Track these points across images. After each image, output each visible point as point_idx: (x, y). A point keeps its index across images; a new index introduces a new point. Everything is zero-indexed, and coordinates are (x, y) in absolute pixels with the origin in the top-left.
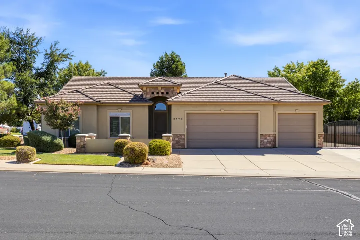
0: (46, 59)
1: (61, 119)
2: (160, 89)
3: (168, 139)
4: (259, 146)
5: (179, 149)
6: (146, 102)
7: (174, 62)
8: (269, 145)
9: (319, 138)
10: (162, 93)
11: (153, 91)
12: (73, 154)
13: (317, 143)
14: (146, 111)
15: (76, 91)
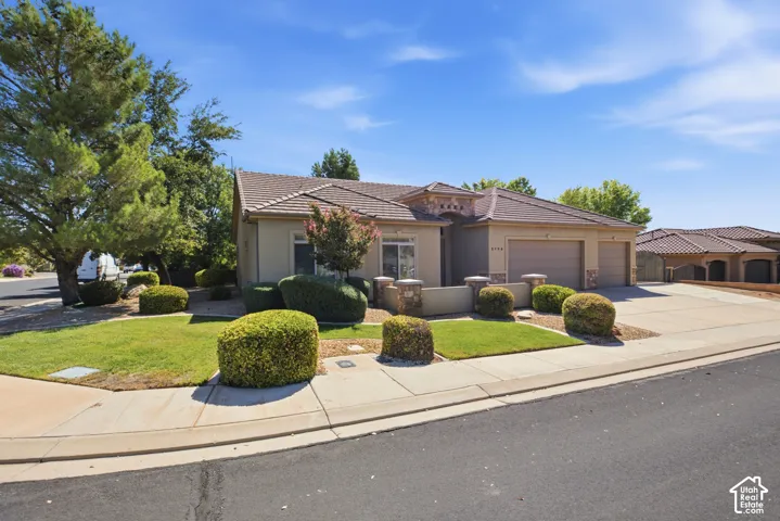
2: (453, 200)
6: (436, 220)
9: (633, 272)
10: (455, 207)
11: (442, 202)
13: (631, 279)
14: (438, 235)
15: (304, 195)
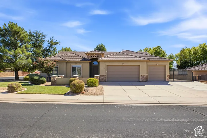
0: (48, 43)
1: (45, 68)
2: (95, 55)
3: (97, 78)
4: (140, 81)
5: (103, 82)
6: (88, 60)
7: (102, 47)
8: (144, 80)
9: (167, 77)
10: (96, 57)
11: (91, 55)
12: (49, 85)
13: (166, 79)
14: (88, 64)
15: (58, 56)
